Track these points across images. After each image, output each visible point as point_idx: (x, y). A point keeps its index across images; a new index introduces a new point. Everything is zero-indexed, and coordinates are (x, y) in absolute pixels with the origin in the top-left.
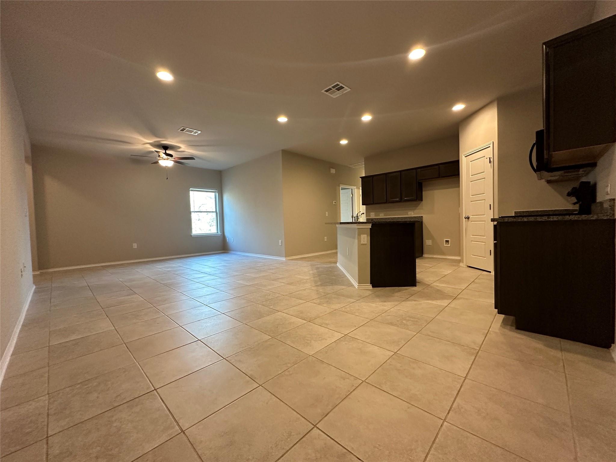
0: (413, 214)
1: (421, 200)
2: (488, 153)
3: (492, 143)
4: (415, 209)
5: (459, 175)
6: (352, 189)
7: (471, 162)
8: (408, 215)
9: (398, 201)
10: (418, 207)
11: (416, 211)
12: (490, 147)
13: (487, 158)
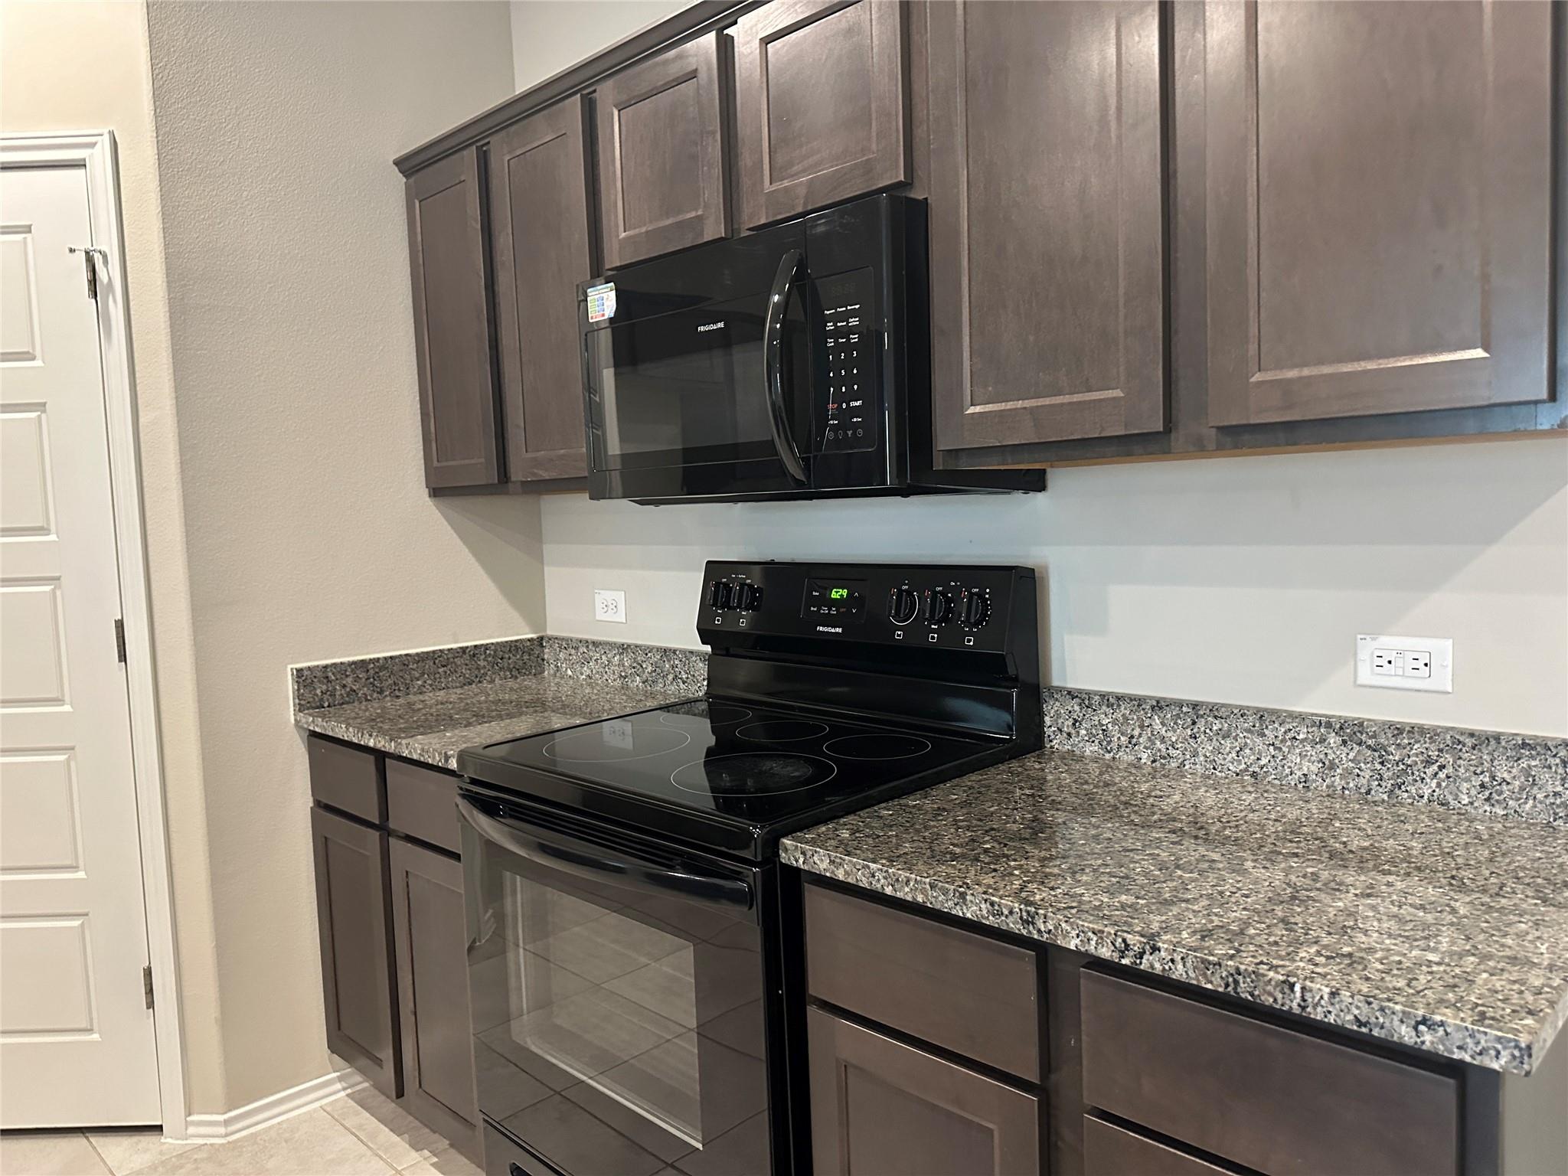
2: (64, 208)
3: (104, 142)
12: (81, 165)
13: (72, 251)
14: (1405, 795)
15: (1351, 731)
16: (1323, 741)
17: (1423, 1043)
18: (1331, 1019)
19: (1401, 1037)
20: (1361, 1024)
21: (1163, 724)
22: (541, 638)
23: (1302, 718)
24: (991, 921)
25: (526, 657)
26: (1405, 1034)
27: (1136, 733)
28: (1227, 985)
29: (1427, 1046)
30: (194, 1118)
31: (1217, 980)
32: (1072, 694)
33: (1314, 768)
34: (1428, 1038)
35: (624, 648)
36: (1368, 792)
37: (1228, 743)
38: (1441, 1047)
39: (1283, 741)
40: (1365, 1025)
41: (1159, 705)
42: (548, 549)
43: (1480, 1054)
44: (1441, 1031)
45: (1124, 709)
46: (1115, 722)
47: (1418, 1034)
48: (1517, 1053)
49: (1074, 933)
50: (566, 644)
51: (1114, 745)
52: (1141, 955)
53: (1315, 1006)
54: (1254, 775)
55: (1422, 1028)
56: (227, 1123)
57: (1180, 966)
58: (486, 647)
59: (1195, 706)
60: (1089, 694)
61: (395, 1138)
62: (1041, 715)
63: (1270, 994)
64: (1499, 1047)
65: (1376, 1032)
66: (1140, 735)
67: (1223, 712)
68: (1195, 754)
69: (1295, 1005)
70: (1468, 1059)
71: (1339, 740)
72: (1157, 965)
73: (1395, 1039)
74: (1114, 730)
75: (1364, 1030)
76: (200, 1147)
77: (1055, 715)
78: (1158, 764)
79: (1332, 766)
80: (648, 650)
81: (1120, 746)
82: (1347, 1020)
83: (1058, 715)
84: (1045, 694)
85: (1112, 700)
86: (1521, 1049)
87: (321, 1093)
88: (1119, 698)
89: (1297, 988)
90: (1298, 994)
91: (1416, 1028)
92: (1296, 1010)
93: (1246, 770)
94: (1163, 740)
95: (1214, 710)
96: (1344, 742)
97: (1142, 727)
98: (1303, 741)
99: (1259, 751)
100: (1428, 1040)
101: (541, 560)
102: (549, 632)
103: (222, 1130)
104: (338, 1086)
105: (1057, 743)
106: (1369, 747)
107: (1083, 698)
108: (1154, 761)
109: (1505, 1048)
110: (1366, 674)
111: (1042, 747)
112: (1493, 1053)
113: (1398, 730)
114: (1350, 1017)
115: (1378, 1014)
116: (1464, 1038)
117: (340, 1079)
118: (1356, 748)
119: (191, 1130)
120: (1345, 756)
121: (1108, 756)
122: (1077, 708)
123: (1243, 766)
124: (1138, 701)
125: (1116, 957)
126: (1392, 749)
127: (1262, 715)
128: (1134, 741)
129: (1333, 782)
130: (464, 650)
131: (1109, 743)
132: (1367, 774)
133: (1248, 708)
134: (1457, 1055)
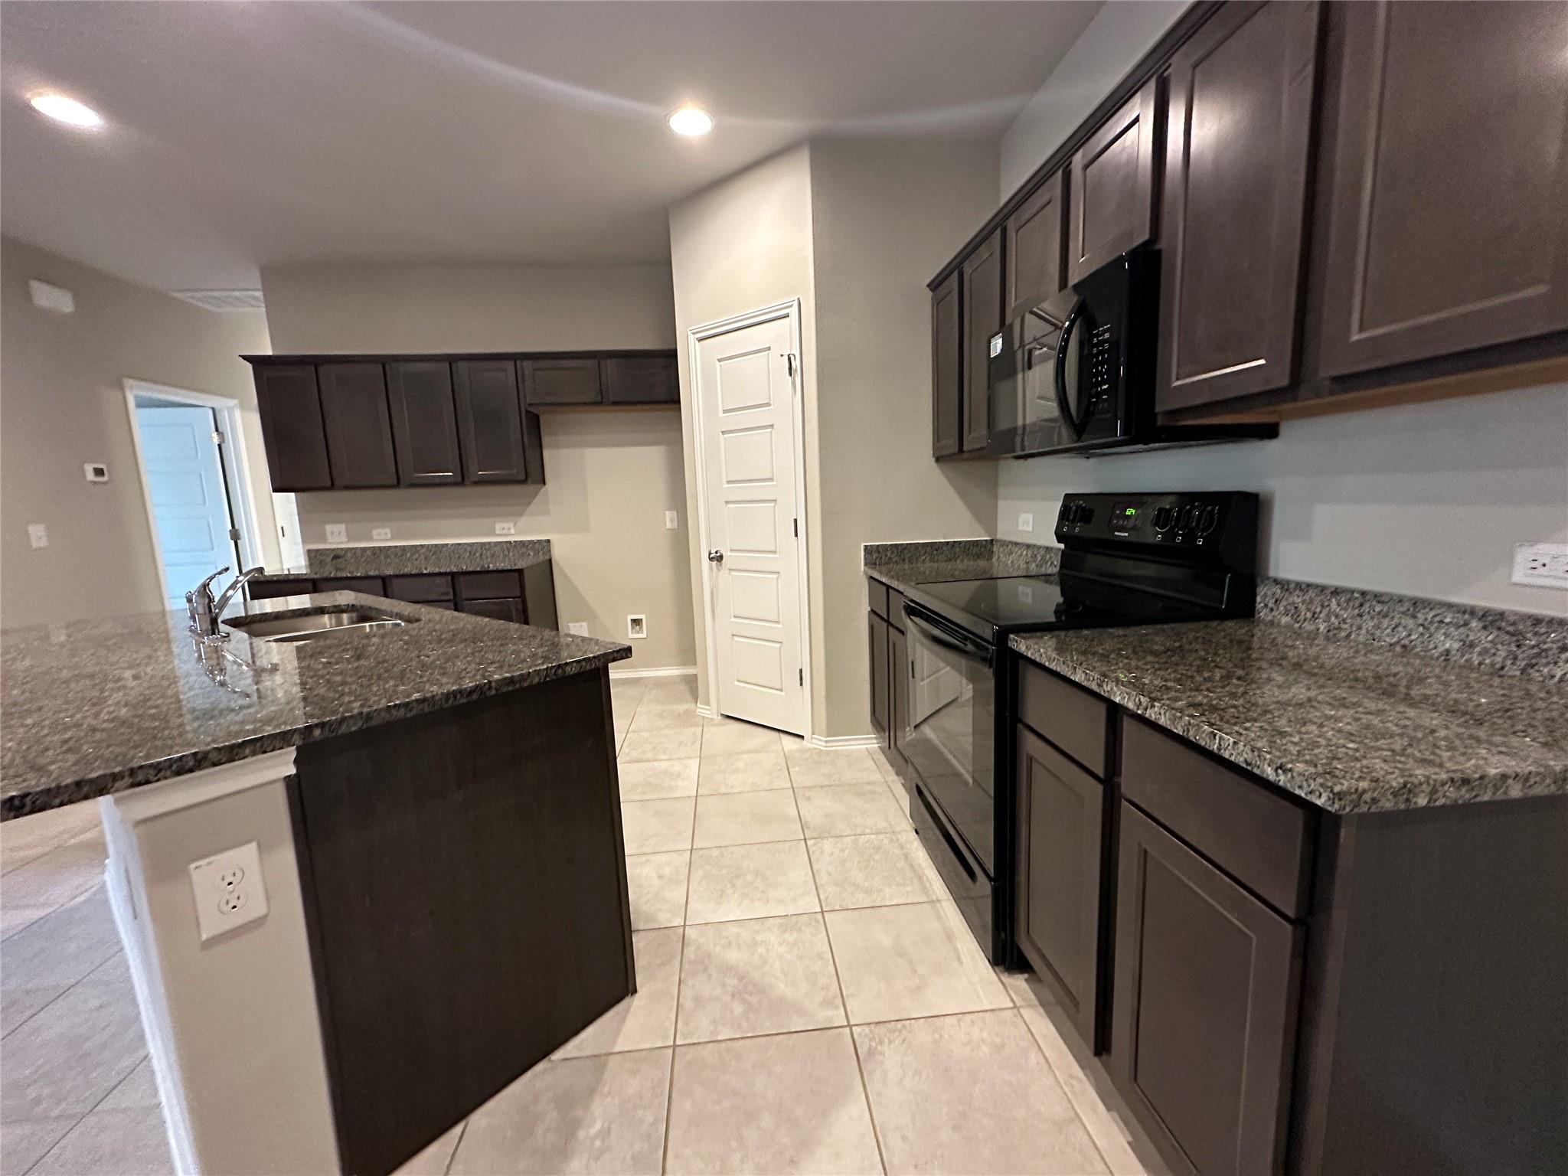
0: (513, 531)
1: (543, 482)
2: (781, 337)
3: (796, 304)
4: (521, 514)
5: (677, 401)
6: (213, 409)
7: (719, 360)
8: (495, 535)
9: (449, 481)
10: (532, 508)
11: (523, 521)
12: (787, 316)
13: (782, 356)
14: (1538, 674)
15: (1492, 619)
16: (1466, 624)
17: (1279, 781)
18: (1233, 758)
19: (1268, 775)
20: (1248, 764)
21: (1338, 605)
22: (992, 541)
23: (1450, 606)
24: (1085, 683)
25: (982, 549)
26: (1269, 772)
27: (1318, 610)
28: (1184, 732)
29: (1281, 783)
30: (814, 736)
31: (1179, 728)
32: (1276, 581)
33: (1456, 646)
34: (1282, 778)
35: (1028, 546)
36: (1502, 668)
37: (1386, 622)
38: (1289, 785)
39: (1431, 623)
40: (1250, 764)
41: (1336, 592)
42: (1001, 491)
43: (1311, 793)
44: (1289, 775)
45: (1311, 593)
46: (1303, 602)
47: (1277, 775)
48: (1331, 795)
49: (1118, 693)
50: (1005, 544)
51: (1302, 618)
52: (1146, 709)
53: (1225, 750)
54: (1404, 646)
55: (1280, 771)
56: (826, 742)
57: (1163, 717)
58: (960, 542)
59: (1363, 593)
60: (1288, 582)
61: (890, 768)
62: (1254, 595)
63: (1204, 739)
64: (1322, 790)
65: (1255, 771)
66: (1320, 612)
67: (1385, 599)
68: (1359, 628)
69: (1215, 747)
70: (1303, 795)
71: (1481, 625)
72: (1153, 716)
73: (1265, 776)
74: (1302, 607)
75: (1249, 768)
76: (816, 749)
77: (1264, 595)
78: (1331, 634)
79: (1472, 645)
80: (1039, 547)
81: (1305, 620)
82: (1240, 761)
83: (1265, 595)
84: (1259, 580)
85: (1303, 587)
86: (1334, 794)
87: (866, 742)
88: (1309, 585)
89: (1217, 737)
90: (1217, 741)
91: (1276, 770)
92: (1216, 751)
93: (1398, 642)
94: (1337, 616)
95: (1378, 597)
96: (1485, 628)
97: (1323, 606)
98: (1447, 624)
99: (1408, 630)
100: (1282, 780)
101: (996, 497)
102: (999, 537)
103: (824, 744)
104: (875, 741)
105: (1263, 614)
106: (1507, 633)
107: (1284, 585)
108: (1329, 631)
109: (1325, 791)
110: (1519, 575)
111: (1253, 616)
112: (1318, 793)
113: (1537, 621)
114: (1242, 759)
115: (1257, 759)
116: (1302, 781)
117: (876, 738)
118: (1496, 633)
119: (814, 741)
120: (1486, 638)
121: (1297, 625)
122: (1279, 591)
123: (1395, 640)
124: (1322, 589)
125: (1135, 709)
126: (1529, 635)
127: (1416, 602)
128: (1316, 616)
129: (1472, 658)
130: (948, 543)
131: (1298, 616)
132: (1503, 654)
133: (1405, 596)
134: (1297, 792)
